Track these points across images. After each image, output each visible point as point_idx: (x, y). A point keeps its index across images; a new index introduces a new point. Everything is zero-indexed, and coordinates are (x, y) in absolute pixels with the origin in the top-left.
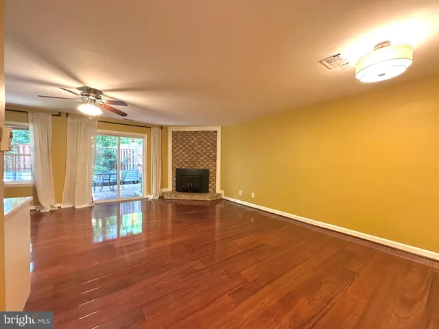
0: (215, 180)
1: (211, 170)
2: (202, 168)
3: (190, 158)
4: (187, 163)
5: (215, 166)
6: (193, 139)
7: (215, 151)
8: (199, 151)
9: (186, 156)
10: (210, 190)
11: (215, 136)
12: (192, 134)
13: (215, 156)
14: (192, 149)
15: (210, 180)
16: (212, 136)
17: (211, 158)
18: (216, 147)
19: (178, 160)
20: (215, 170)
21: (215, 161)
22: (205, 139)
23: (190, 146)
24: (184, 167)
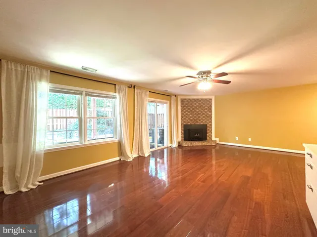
0: (211, 132)
1: (208, 125)
2: (202, 123)
3: (193, 117)
4: (192, 120)
5: (211, 122)
6: (195, 104)
7: (211, 112)
8: (200, 112)
9: (191, 115)
10: (208, 138)
11: (211, 102)
12: (195, 101)
13: (211, 115)
14: (195, 111)
15: (208, 131)
16: (208, 102)
17: (208, 117)
18: (211, 109)
19: (185, 119)
20: (211, 125)
21: (211, 118)
22: (204, 104)
23: (193, 109)
24: (189, 124)
